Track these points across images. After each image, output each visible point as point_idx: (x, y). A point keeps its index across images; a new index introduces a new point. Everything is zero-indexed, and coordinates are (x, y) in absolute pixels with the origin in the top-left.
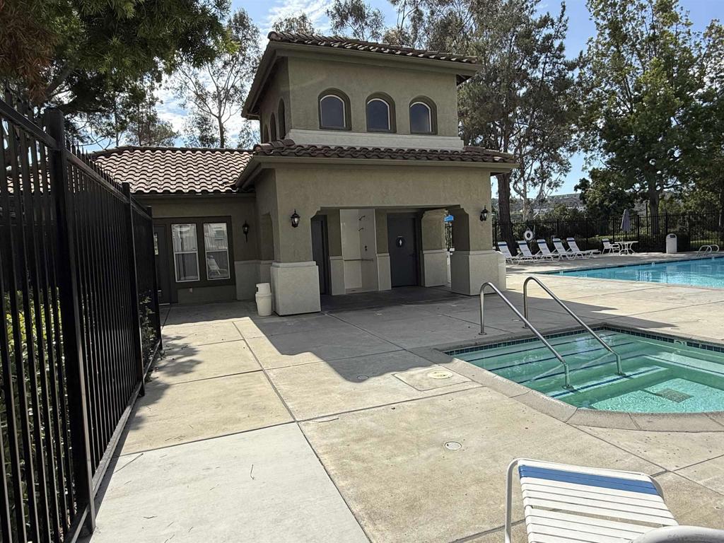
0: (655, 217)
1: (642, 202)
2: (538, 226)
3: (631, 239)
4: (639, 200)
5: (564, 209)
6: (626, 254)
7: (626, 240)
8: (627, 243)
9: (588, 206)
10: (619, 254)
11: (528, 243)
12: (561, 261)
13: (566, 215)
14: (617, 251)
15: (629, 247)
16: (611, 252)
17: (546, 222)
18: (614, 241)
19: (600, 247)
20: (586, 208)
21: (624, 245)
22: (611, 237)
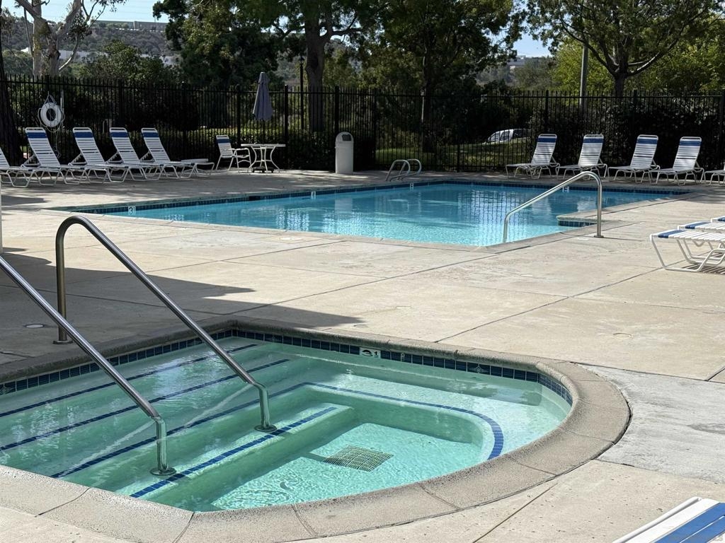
0: (316, 94)
1: (290, 58)
2: (70, 94)
3: (272, 140)
4: (285, 54)
5: (131, 58)
6: (263, 171)
7: (262, 140)
8: (263, 147)
9: (184, 56)
10: (248, 171)
11: (49, 134)
12: (128, 181)
13: (137, 72)
14: (245, 165)
15: (268, 157)
16: (234, 165)
17: (89, 84)
18: (240, 143)
19: (210, 151)
20: (181, 59)
21: (258, 152)
22: (234, 131)
